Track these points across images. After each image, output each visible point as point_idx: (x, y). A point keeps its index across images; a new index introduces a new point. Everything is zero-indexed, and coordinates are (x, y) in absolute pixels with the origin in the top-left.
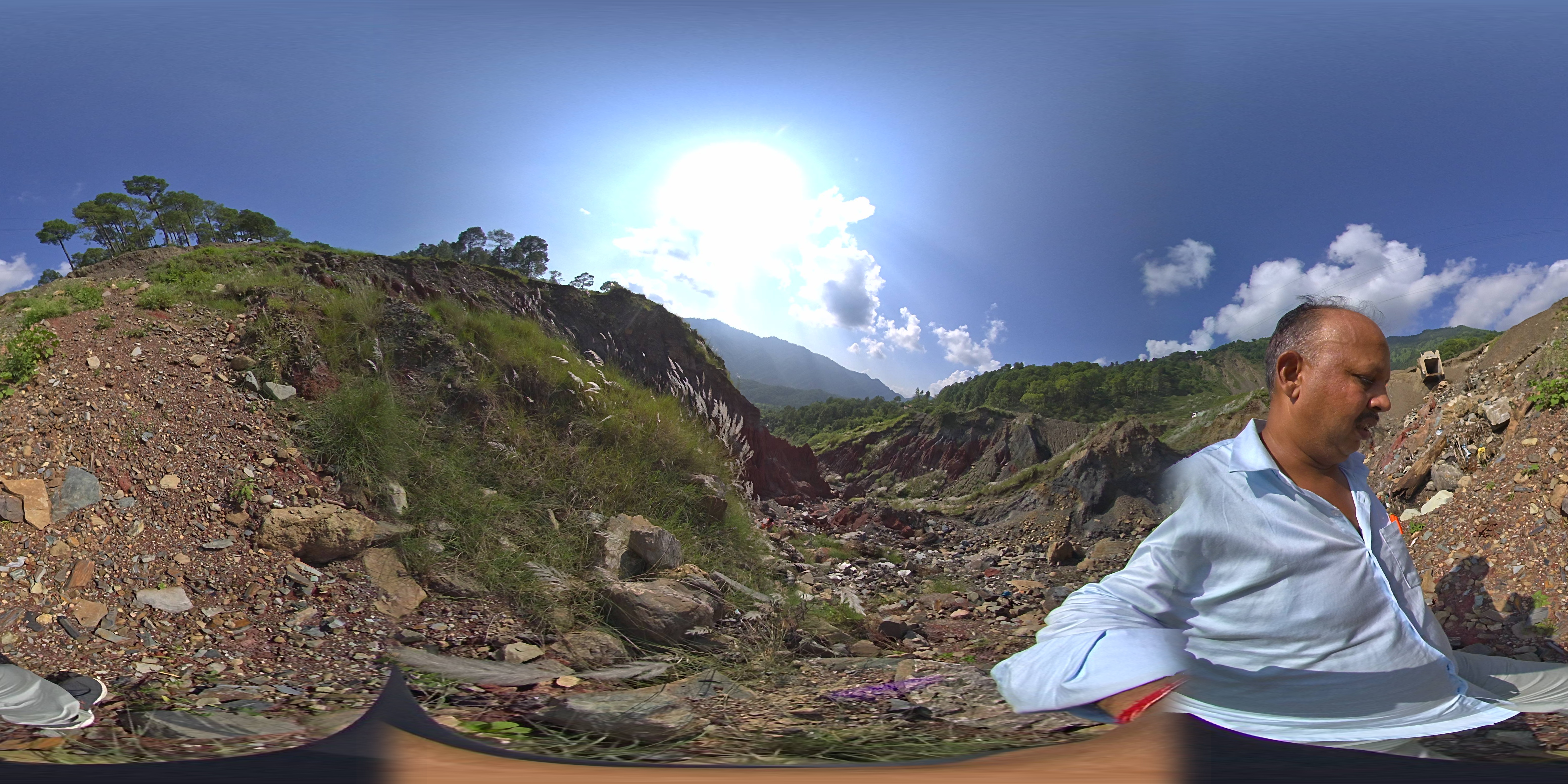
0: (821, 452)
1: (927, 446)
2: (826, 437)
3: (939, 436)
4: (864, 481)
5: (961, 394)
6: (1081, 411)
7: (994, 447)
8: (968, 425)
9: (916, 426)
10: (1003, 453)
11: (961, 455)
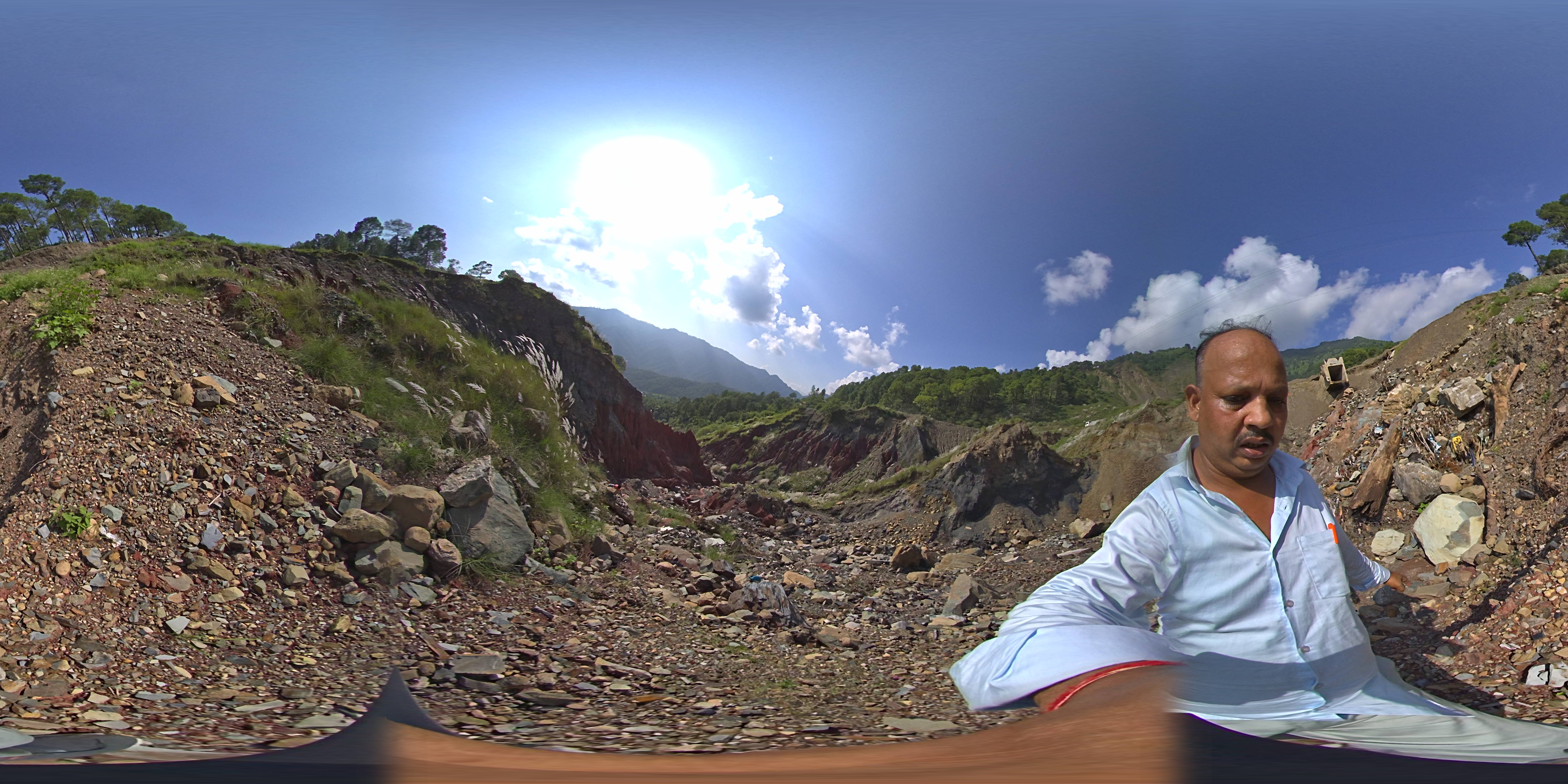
0: (709, 442)
1: (814, 442)
2: (717, 428)
3: (827, 432)
4: (749, 473)
5: (856, 394)
6: (975, 416)
7: (882, 447)
8: (857, 423)
9: (804, 421)
10: (890, 452)
11: (847, 452)
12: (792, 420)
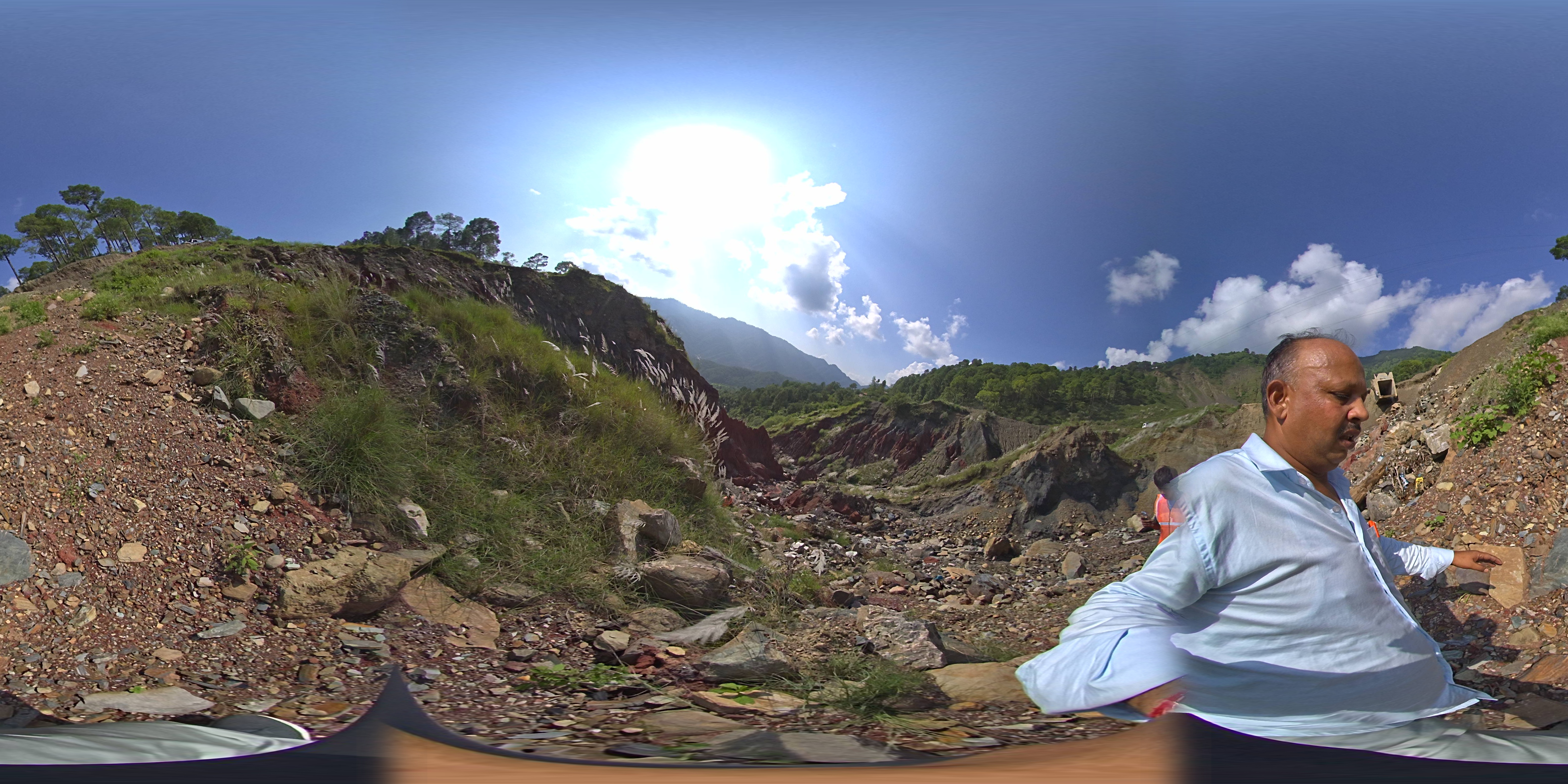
0: (775, 435)
1: (880, 435)
2: (781, 420)
3: (892, 426)
4: (817, 466)
5: (917, 386)
6: (1035, 413)
7: (946, 441)
8: (922, 417)
9: (870, 414)
10: (953, 447)
11: (913, 445)
12: (858, 412)
